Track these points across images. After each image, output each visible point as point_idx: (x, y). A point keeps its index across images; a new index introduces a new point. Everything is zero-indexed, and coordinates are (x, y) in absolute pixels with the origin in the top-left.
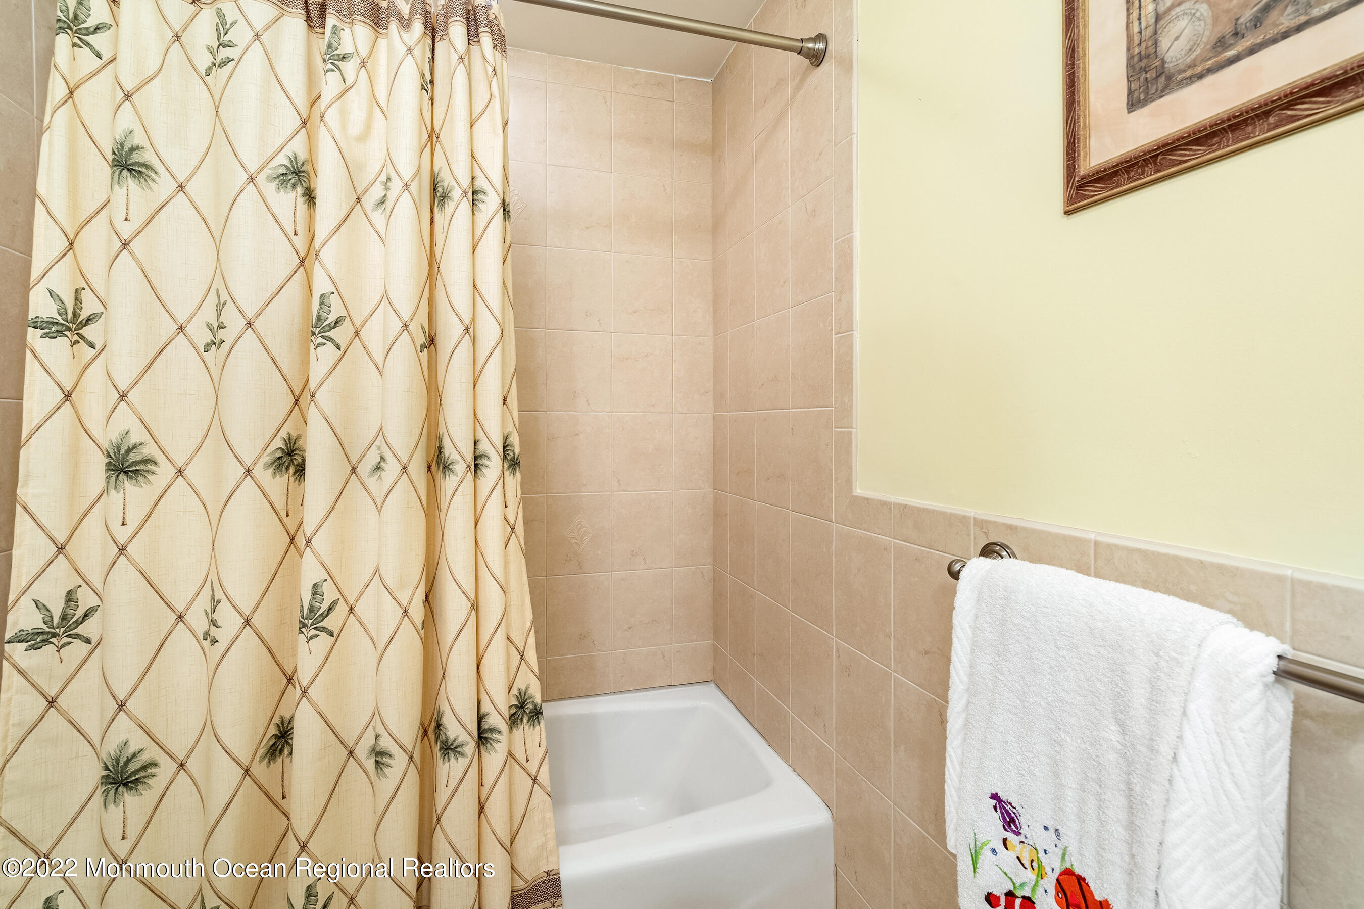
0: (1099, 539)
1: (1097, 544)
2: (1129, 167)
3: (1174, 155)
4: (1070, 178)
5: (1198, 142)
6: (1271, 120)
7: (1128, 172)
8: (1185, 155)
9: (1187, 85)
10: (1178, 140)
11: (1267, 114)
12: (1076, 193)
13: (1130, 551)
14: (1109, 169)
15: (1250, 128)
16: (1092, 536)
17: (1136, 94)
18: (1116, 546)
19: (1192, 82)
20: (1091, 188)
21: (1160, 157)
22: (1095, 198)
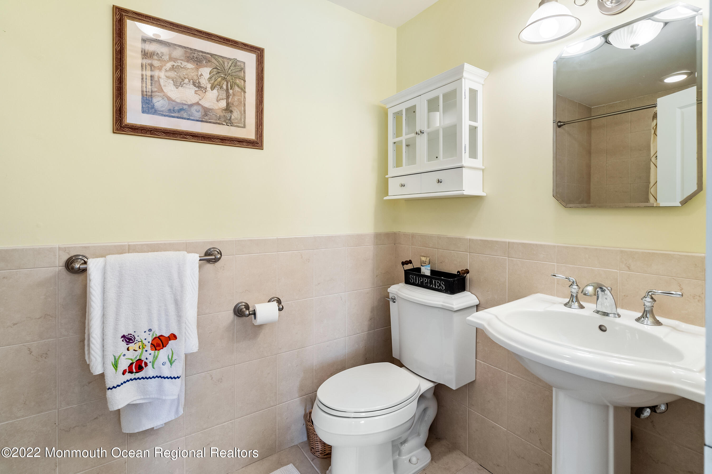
0: (130, 243)
1: (129, 245)
2: (143, 129)
3: (157, 133)
4: (117, 122)
5: (164, 132)
6: (181, 136)
7: (141, 131)
8: (160, 134)
9: (161, 116)
10: (160, 130)
11: (181, 134)
12: (120, 128)
13: (142, 245)
14: (137, 127)
15: (176, 136)
16: (127, 243)
17: (145, 109)
18: (137, 244)
19: (162, 116)
20: (127, 129)
21: (153, 131)
22: (128, 133)
